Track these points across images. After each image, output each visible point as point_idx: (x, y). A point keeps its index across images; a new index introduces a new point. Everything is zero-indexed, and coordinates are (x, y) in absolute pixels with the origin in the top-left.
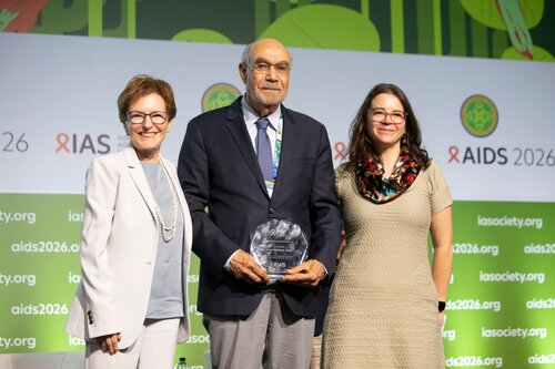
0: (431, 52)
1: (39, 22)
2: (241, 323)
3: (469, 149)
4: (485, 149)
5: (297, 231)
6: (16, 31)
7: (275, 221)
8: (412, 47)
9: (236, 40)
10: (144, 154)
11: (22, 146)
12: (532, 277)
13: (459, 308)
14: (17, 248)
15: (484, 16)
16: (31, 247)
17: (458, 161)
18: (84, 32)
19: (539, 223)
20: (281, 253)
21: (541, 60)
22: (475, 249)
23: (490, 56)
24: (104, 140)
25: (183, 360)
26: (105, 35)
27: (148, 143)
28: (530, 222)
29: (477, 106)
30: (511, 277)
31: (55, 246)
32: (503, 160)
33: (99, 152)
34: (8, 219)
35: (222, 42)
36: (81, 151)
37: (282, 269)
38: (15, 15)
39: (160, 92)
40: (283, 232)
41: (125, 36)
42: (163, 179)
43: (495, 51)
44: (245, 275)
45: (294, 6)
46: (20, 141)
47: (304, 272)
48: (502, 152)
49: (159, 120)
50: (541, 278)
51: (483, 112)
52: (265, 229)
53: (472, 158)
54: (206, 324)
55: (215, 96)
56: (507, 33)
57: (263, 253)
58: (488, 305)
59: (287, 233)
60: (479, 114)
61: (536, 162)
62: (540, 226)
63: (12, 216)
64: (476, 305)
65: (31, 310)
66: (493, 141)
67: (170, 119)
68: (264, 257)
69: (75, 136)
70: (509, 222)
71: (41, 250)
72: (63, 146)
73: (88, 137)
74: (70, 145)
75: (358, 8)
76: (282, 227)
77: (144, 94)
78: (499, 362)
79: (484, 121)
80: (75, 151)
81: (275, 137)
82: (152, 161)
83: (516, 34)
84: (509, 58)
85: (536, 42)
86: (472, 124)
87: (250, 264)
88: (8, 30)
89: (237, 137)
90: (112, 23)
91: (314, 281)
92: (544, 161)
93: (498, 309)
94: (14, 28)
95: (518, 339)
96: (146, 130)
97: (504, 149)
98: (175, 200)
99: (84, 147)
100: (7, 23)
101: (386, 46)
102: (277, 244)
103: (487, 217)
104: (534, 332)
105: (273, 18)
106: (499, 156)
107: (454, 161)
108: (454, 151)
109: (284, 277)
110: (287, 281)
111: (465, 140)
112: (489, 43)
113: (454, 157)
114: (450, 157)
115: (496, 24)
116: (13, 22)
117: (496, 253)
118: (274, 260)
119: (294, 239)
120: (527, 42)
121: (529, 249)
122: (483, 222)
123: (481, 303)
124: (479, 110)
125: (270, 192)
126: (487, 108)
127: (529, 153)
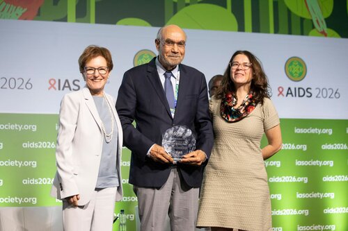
0: (267, 31)
1: (39, 14)
2: (156, 190)
3: (289, 88)
4: (299, 89)
5: (189, 133)
6: (26, 19)
7: (177, 127)
8: (256, 28)
9: (154, 24)
10: (94, 92)
11: (29, 86)
12: (326, 163)
13: (284, 181)
14: (25, 145)
15: (299, 11)
16: (34, 145)
17: (283, 95)
18: (65, 20)
19: (330, 132)
20: (180, 146)
21: (331, 36)
22: (293, 147)
23: (302, 34)
24: (76, 83)
25: (122, 211)
26: (77, 22)
27: (97, 85)
28: (325, 131)
29: (294, 63)
30: (314, 163)
31: (48, 144)
32: (309, 95)
33: (74, 90)
34: (20, 128)
35: (146, 26)
36: (63, 89)
37: (180, 155)
38: (25, 10)
39: (103, 55)
40: (181, 134)
41: (89, 22)
42: (106, 106)
43: (305, 32)
44: (159, 159)
45: (187, 5)
46: (27, 83)
47: (193, 157)
48: (309, 90)
49: (103, 72)
50: (331, 163)
51: (298, 67)
52: (171, 132)
53: (291, 93)
54: (136, 191)
55: (141, 57)
56: (312, 20)
57: (170, 146)
58: (300, 179)
59: (184, 134)
60: (296, 68)
61: (328, 96)
62: (331, 133)
63: (23, 127)
64: (294, 179)
65: (34, 181)
66: (303, 84)
67: (109, 71)
68: (170, 148)
69: (59, 80)
70: (313, 131)
71: (40, 147)
72: (52, 86)
73: (67, 81)
74: (57, 86)
75: (225, 6)
76: (181, 130)
77: (94, 57)
78: (307, 212)
79: (298, 72)
80: (59, 89)
81: (175, 82)
82: (99, 96)
83: (317, 21)
84: (313, 35)
85: (329, 26)
86: (291, 74)
87: (161, 152)
88: (21, 18)
89: (154, 83)
90: (81, 14)
91: (199, 162)
92: (333, 96)
93: (306, 181)
94: (24, 17)
95: (318, 199)
96: (95, 78)
97: (310, 89)
98: (112, 118)
99: (64, 86)
100: (20, 14)
101: (241, 28)
102: (177, 141)
103: (300, 128)
104: (327, 195)
105: (175, 12)
106: (307, 92)
107: (281, 95)
108: (281, 90)
109: (182, 160)
110: (183, 162)
111: (287, 83)
112: (301, 27)
113: (281, 93)
114: (278, 93)
115: (305, 15)
116: (23, 14)
117: (305, 149)
118: (176, 150)
119: (188, 138)
120: (324, 26)
121: (324, 147)
122: (297, 131)
123: (296, 178)
124: (296, 66)
125: (173, 115)
126: (300, 64)
127: (324, 91)
